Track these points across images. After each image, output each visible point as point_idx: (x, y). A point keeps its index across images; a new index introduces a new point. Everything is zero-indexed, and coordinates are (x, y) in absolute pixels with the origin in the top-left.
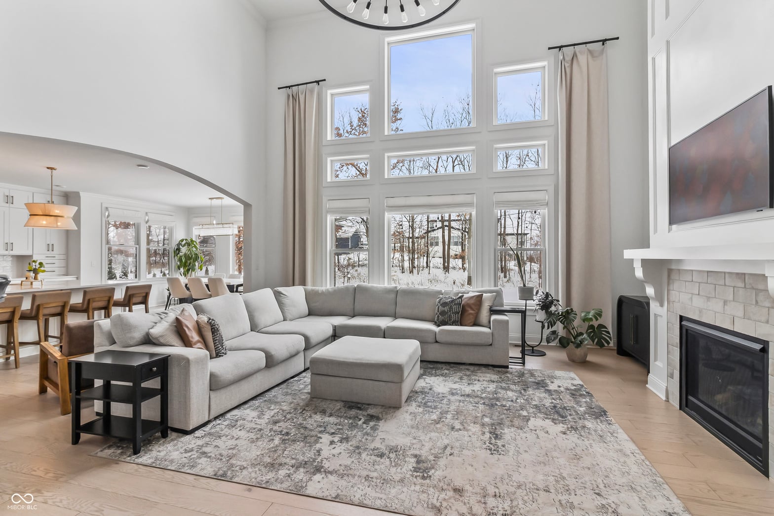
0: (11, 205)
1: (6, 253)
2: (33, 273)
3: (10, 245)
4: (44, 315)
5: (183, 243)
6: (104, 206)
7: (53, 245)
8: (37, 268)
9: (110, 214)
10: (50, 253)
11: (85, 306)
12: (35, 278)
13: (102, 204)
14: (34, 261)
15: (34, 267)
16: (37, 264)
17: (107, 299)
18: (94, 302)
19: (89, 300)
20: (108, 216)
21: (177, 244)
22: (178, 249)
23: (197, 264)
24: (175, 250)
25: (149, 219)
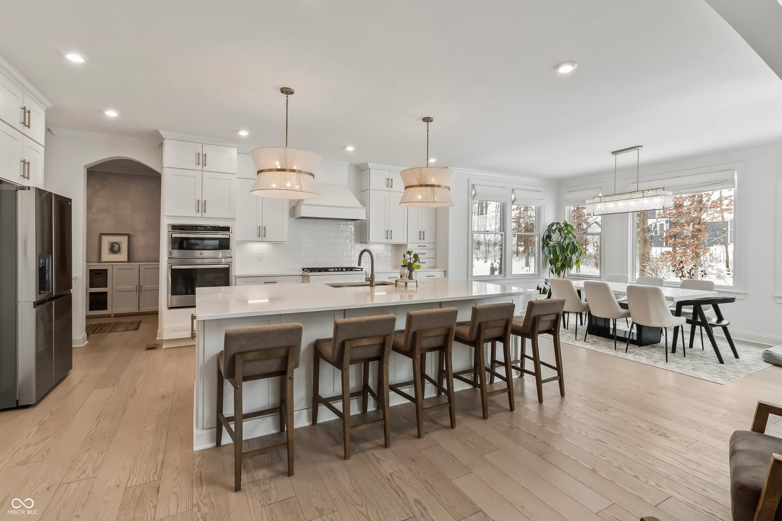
0: (391, 188)
1: (387, 241)
2: (408, 270)
3: (390, 233)
4: (422, 350)
5: (554, 228)
6: (471, 182)
7: (424, 232)
8: (412, 262)
9: (477, 192)
10: (422, 242)
11: (474, 336)
12: (410, 277)
13: (468, 180)
14: (409, 253)
15: (409, 260)
16: (412, 256)
17: (503, 323)
18: (486, 328)
19: (480, 325)
20: (475, 195)
21: (548, 230)
22: (549, 237)
23: (574, 258)
24: (545, 238)
25: (516, 197)
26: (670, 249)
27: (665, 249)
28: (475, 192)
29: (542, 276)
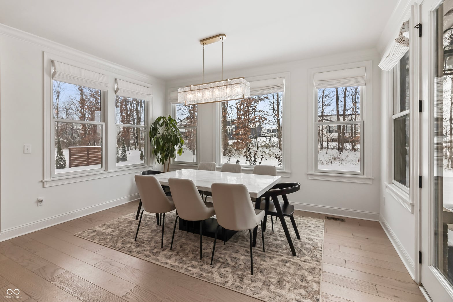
5: (161, 122)
6: (47, 56)
20: (54, 73)
21: (154, 123)
22: (155, 130)
23: (177, 148)
24: (151, 130)
25: (119, 87)
26: (236, 141)
27: (234, 141)
28: (55, 69)
29: (151, 165)
